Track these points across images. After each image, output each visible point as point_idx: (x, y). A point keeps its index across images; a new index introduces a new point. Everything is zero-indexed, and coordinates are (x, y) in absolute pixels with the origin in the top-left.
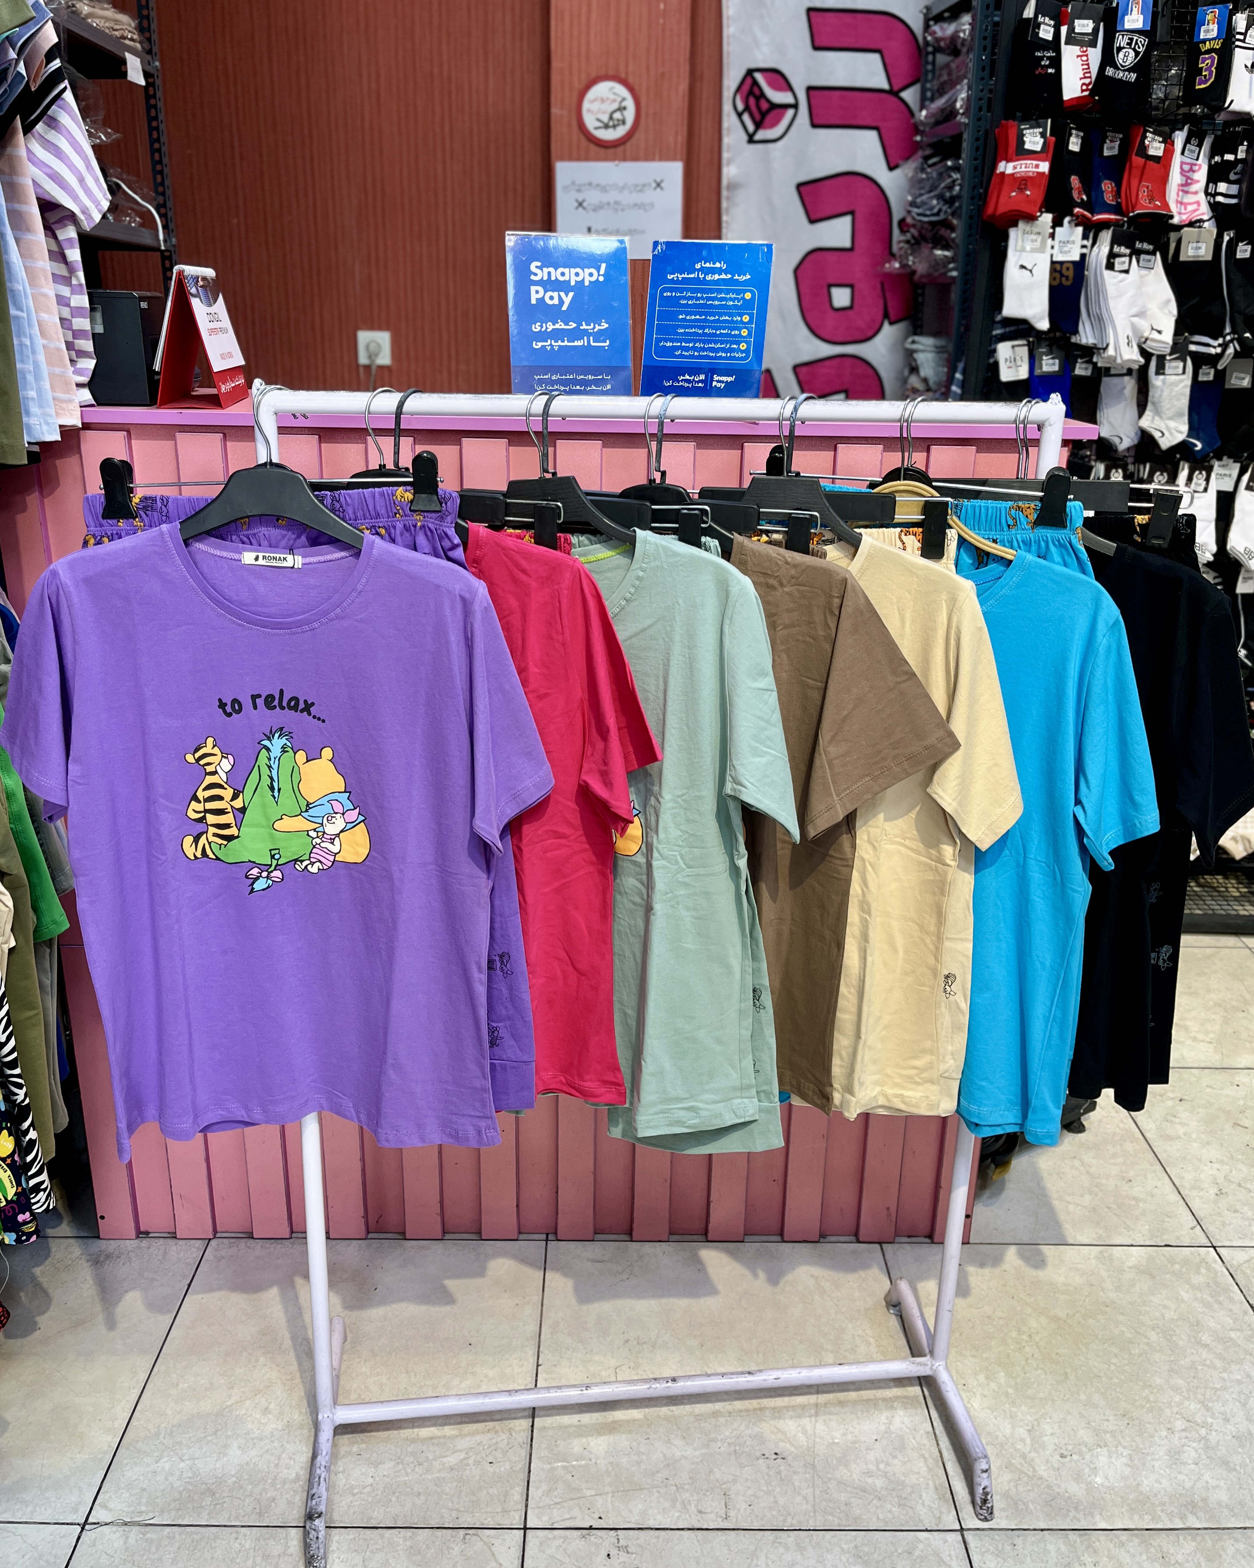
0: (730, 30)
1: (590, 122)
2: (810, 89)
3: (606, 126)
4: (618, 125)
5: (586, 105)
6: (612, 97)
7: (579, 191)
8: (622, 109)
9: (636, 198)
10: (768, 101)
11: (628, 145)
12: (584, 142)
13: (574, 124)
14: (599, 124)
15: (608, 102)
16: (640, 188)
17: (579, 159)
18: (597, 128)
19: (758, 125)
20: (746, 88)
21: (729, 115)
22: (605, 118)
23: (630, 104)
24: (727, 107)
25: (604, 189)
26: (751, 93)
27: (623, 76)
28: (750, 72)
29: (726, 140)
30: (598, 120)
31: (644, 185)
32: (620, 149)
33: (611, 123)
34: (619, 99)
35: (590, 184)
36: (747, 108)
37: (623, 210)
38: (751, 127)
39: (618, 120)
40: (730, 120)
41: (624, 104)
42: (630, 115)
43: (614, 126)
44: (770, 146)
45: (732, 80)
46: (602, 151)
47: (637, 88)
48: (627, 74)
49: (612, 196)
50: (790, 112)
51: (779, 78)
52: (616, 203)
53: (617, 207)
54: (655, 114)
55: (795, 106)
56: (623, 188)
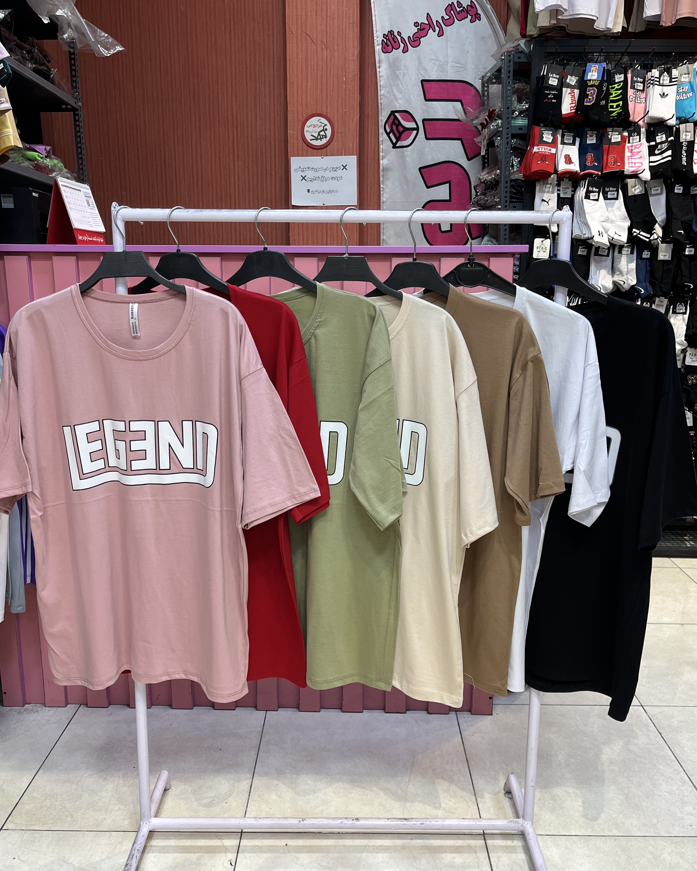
0: (382, 92)
1: (308, 137)
2: (424, 120)
3: (317, 139)
4: (323, 138)
5: (306, 129)
6: (319, 124)
7: (303, 171)
8: (324, 130)
9: (334, 174)
10: (403, 127)
11: (328, 148)
12: (305, 147)
13: (300, 138)
14: (313, 138)
15: (318, 127)
16: (335, 170)
17: (302, 156)
18: (312, 140)
19: (398, 139)
20: (391, 120)
21: (382, 134)
22: (316, 135)
23: (329, 127)
24: (381, 131)
25: (316, 170)
26: (393, 122)
27: (325, 114)
28: (393, 113)
29: (381, 147)
30: (312, 135)
31: (337, 168)
32: (324, 150)
33: (319, 137)
34: (323, 125)
35: (309, 168)
36: (392, 131)
37: (326, 180)
38: (394, 140)
39: (323, 136)
40: (383, 137)
41: (326, 127)
42: (329, 133)
43: (321, 139)
44: (405, 149)
45: (383, 116)
46: (315, 151)
47: (332, 120)
48: (327, 113)
49: (320, 174)
50: (415, 132)
51: (408, 115)
52: (323, 177)
53: (323, 179)
54: (342, 132)
55: (417, 129)
56: (326, 169)
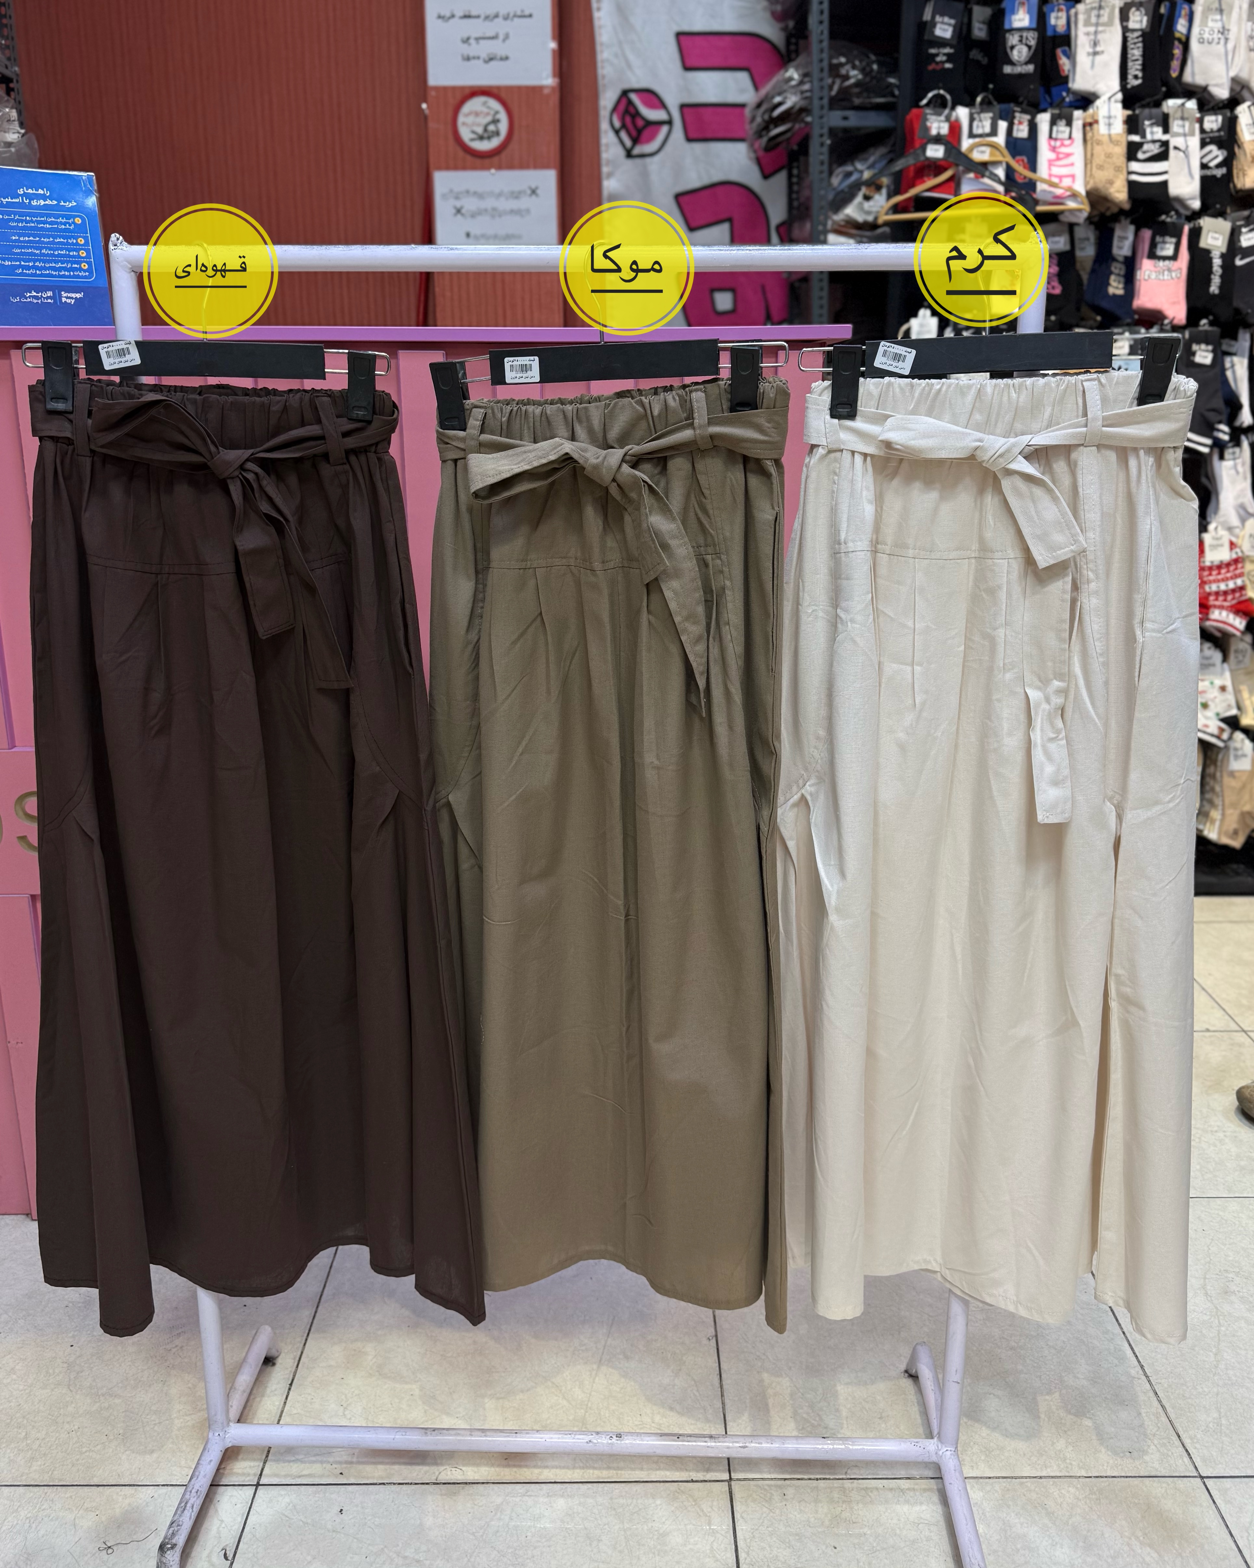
0: (603, 55)
1: (466, 134)
2: (684, 107)
3: (481, 138)
4: (493, 136)
5: (461, 119)
6: (485, 110)
7: (457, 198)
8: (495, 121)
9: (513, 204)
10: (643, 118)
11: (504, 155)
12: (461, 153)
13: (451, 137)
14: (473, 136)
15: (483, 115)
17: (456, 168)
18: (472, 140)
19: (636, 141)
20: (622, 107)
21: (606, 132)
22: (480, 130)
24: (604, 125)
25: (480, 196)
26: (627, 111)
27: (496, 91)
28: (625, 93)
29: (605, 156)
30: (473, 132)
31: (520, 192)
32: (496, 159)
33: (486, 135)
34: (492, 112)
35: (468, 192)
36: (624, 126)
37: (500, 216)
38: (628, 143)
39: (493, 132)
40: (608, 138)
41: (498, 116)
42: (503, 127)
43: (489, 138)
44: (648, 160)
45: (608, 99)
46: (478, 161)
47: (510, 103)
49: (489, 203)
50: (665, 129)
51: (652, 97)
52: (494, 209)
53: (495, 213)
54: (528, 126)
55: (670, 122)
56: (499, 195)
